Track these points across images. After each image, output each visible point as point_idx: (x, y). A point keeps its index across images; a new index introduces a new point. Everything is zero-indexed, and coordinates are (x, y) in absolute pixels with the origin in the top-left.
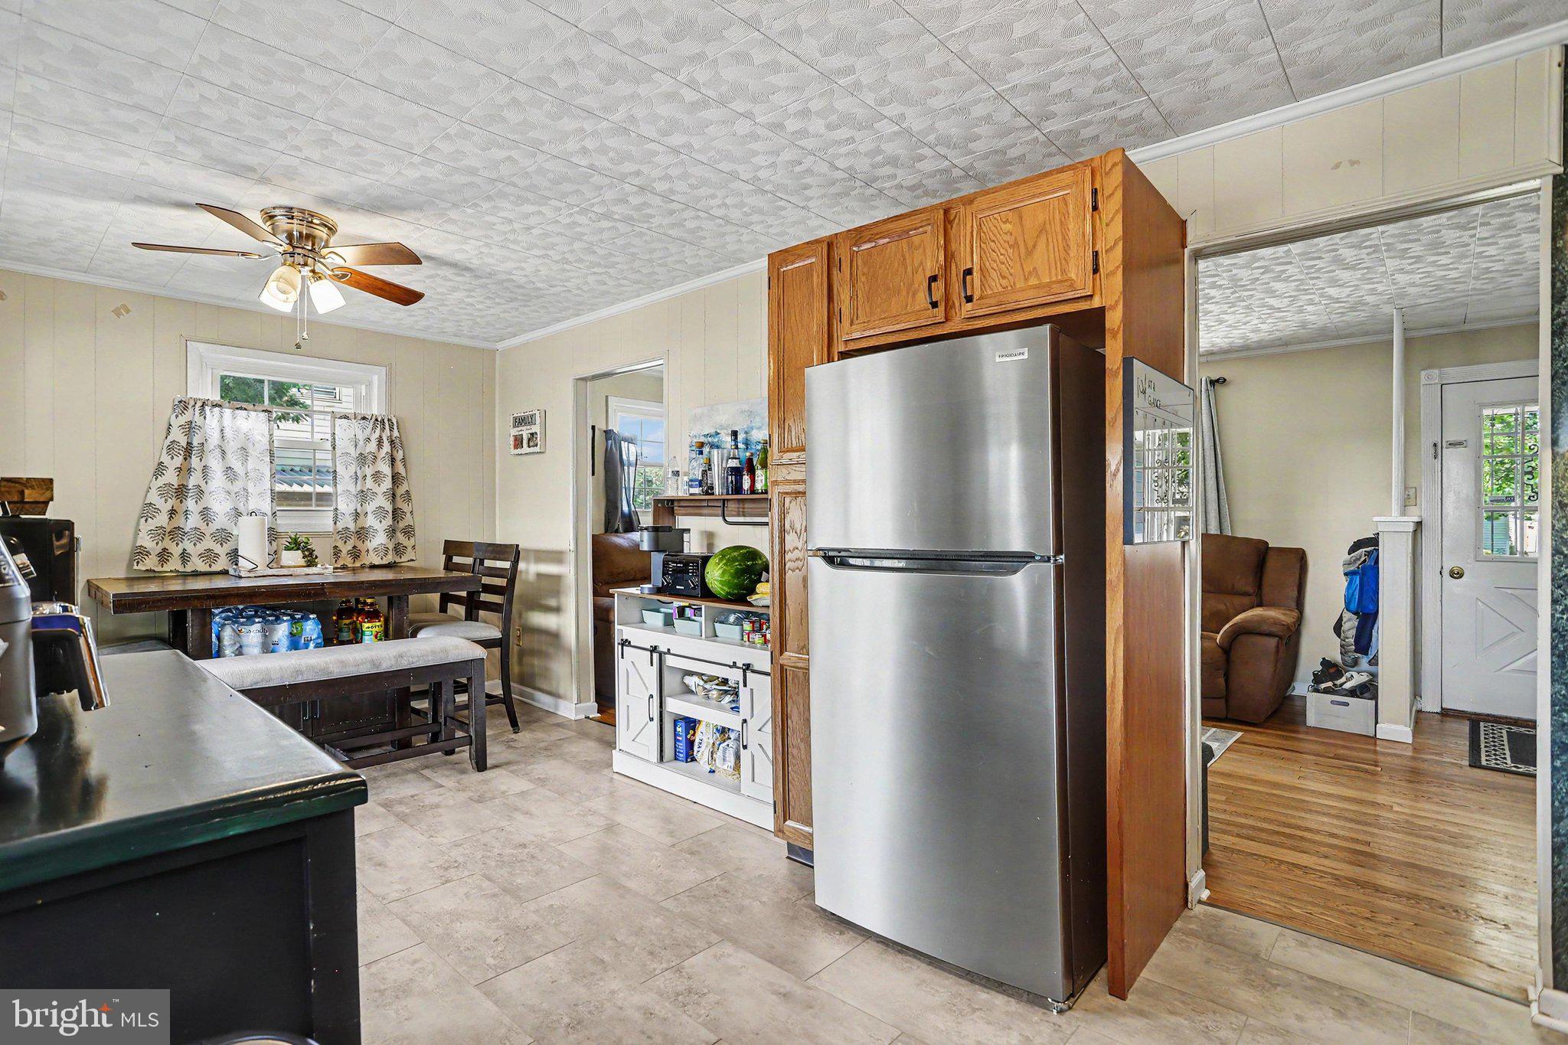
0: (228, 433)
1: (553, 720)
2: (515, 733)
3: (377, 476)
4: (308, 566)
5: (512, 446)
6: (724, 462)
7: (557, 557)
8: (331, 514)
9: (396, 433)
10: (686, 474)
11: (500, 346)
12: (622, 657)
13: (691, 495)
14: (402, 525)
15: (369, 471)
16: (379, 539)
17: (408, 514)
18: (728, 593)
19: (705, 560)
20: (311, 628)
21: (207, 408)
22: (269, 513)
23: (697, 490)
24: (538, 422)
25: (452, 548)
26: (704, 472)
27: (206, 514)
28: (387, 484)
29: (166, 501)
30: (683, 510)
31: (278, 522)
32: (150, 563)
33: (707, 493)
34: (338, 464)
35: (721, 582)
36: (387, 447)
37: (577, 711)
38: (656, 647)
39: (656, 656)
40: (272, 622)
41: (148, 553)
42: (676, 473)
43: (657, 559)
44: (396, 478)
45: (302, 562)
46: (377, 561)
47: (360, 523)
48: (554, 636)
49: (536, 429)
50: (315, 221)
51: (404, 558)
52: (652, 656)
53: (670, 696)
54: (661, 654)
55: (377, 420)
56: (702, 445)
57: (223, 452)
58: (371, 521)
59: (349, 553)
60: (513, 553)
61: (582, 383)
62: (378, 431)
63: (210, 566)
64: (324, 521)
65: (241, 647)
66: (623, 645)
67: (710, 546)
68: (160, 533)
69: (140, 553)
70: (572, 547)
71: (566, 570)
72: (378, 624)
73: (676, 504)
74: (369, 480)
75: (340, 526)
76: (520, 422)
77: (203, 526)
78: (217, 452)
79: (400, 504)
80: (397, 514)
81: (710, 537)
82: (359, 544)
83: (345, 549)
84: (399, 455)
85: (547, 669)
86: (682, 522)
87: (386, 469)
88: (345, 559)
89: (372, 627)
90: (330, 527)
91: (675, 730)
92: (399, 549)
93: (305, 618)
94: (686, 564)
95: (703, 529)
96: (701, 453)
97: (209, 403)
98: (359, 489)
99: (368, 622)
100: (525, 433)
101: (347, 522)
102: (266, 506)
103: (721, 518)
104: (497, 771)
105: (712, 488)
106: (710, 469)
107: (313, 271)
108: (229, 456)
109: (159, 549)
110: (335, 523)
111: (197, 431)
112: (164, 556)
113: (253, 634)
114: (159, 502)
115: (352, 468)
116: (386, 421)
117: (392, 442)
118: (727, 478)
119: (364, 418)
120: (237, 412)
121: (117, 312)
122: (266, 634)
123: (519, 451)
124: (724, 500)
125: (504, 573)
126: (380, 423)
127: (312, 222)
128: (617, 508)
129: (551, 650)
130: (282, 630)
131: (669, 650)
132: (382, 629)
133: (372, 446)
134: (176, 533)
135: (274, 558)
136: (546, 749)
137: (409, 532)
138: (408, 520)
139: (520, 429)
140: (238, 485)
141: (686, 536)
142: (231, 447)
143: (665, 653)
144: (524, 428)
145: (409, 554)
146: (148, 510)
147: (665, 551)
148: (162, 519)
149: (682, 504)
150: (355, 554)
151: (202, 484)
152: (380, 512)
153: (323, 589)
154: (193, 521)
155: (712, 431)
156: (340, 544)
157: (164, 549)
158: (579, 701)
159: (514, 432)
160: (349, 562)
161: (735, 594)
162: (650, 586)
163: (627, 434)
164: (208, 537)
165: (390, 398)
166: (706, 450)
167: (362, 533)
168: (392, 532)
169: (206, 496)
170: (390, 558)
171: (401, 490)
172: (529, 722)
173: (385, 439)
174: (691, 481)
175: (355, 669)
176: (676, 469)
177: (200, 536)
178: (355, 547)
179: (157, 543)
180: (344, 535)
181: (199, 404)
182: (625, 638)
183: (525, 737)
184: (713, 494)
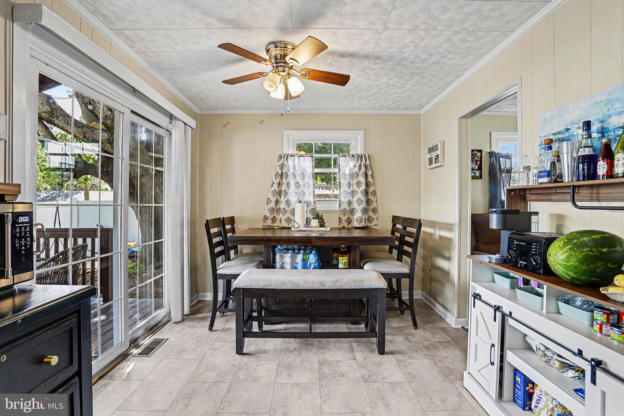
0: (297, 167)
1: (442, 325)
2: (416, 329)
3: (358, 184)
4: (320, 227)
5: (428, 164)
6: (575, 152)
7: (449, 227)
8: (338, 202)
9: (368, 162)
10: (536, 168)
11: (422, 111)
12: (474, 307)
13: (540, 183)
14: (371, 207)
15: (355, 181)
16: (358, 214)
17: (375, 202)
18: (573, 278)
19: (550, 241)
20: (312, 258)
21: (289, 157)
22: (313, 202)
23: (546, 180)
24: (439, 148)
25: (395, 219)
26: (553, 164)
27: (288, 202)
28: (363, 187)
29: (274, 197)
30: (533, 197)
31: (316, 206)
32: (269, 223)
33: (556, 181)
34: (341, 178)
35: (565, 267)
36: (363, 169)
37: (457, 323)
38: (499, 307)
39: (499, 314)
40: (297, 253)
41: (268, 219)
42: (528, 168)
43: (505, 236)
44: (367, 184)
45: (318, 225)
46: (357, 226)
47: (351, 207)
48: (447, 274)
49: (438, 152)
50: (288, 46)
51: (372, 224)
52: (495, 313)
53: (509, 349)
54: (504, 315)
55: (359, 156)
56: (551, 141)
57: (295, 176)
58: (355, 206)
59: (346, 220)
60: (418, 224)
61: (464, 120)
62: (359, 161)
63: (288, 225)
64: (335, 206)
65: (283, 263)
66: (475, 298)
67: (559, 227)
68: (272, 210)
69: (266, 218)
70: (457, 222)
71: (454, 235)
72: (346, 258)
73: (528, 192)
74: (355, 186)
75: (342, 208)
76: (431, 150)
77: (287, 208)
78: (293, 176)
79: (371, 197)
80: (368, 202)
81: (560, 219)
82: (351, 216)
83: (344, 218)
84: (370, 173)
85: (441, 291)
86: (533, 206)
87: (363, 180)
88: (344, 224)
89: (343, 260)
90: (338, 209)
91: (515, 378)
92: (369, 219)
93: (311, 252)
94: (529, 243)
95: (554, 213)
96: (550, 148)
97: (289, 155)
98: (351, 190)
99: (341, 257)
100: (433, 155)
101: (345, 206)
102: (311, 199)
103: (570, 204)
104: (390, 357)
105: (561, 176)
106: (559, 161)
107: (288, 74)
108: (297, 177)
109: (272, 217)
110: (340, 207)
111: (285, 167)
112: (274, 220)
113: (288, 258)
114: (271, 197)
115: (347, 181)
116: (363, 156)
117: (366, 167)
118: (578, 168)
119: (353, 156)
120: (300, 158)
121: (260, 123)
122: (293, 259)
123: (432, 166)
124: (574, 187)
125: (412, 235)
126: (360, 157)
127: (286, 47)
128: (497, 198)
129: (445, 281)
130: (300, 257)
131: (510, 313)
132: (348, 261)
133: (356, 170)
134: (278, 210)
135: (308, 222)
136: (427, 348)
137: (375, 211)
138: (374, 205)
139: (431, 154)
140: (301, 189)
141: (534, 218)
142: (298, 173)
143: (507, 316)
144: (433, 153)
145: (375, 222)
146: (269, 201)
147: (512, 230)
148: (272, 205)
149: (533, 192)
150: (349, 221)
151: (287, 189)
152: (359, 201)
153: (311, 240)
154: (282, 206)
155: (563, 128)
156: (342, 217)
157: (274, 217)
158: (459, 317)
159: (428, 156)
160: (346, 225)
161: (583, 280)
162: (497, 256)
163: (504, 152)
164: (288, 212)
165: (366, 144)
166: (555, 146)
167: (352, 211)
168: (365, 211)
169: (289, 194)
170: (363, 224)
171: (371, 189)
172: (427, 323)
173: (362, 165)
174: (540, 172)
175: (312, 285)
176: (528, 165)
177: (285, 211)
178: (349, 218)
179: (271, 215)
180: (344, 212)
181: (286, 156)
182: (477, 292)
183: (420, 333)
184: (562, 182)
